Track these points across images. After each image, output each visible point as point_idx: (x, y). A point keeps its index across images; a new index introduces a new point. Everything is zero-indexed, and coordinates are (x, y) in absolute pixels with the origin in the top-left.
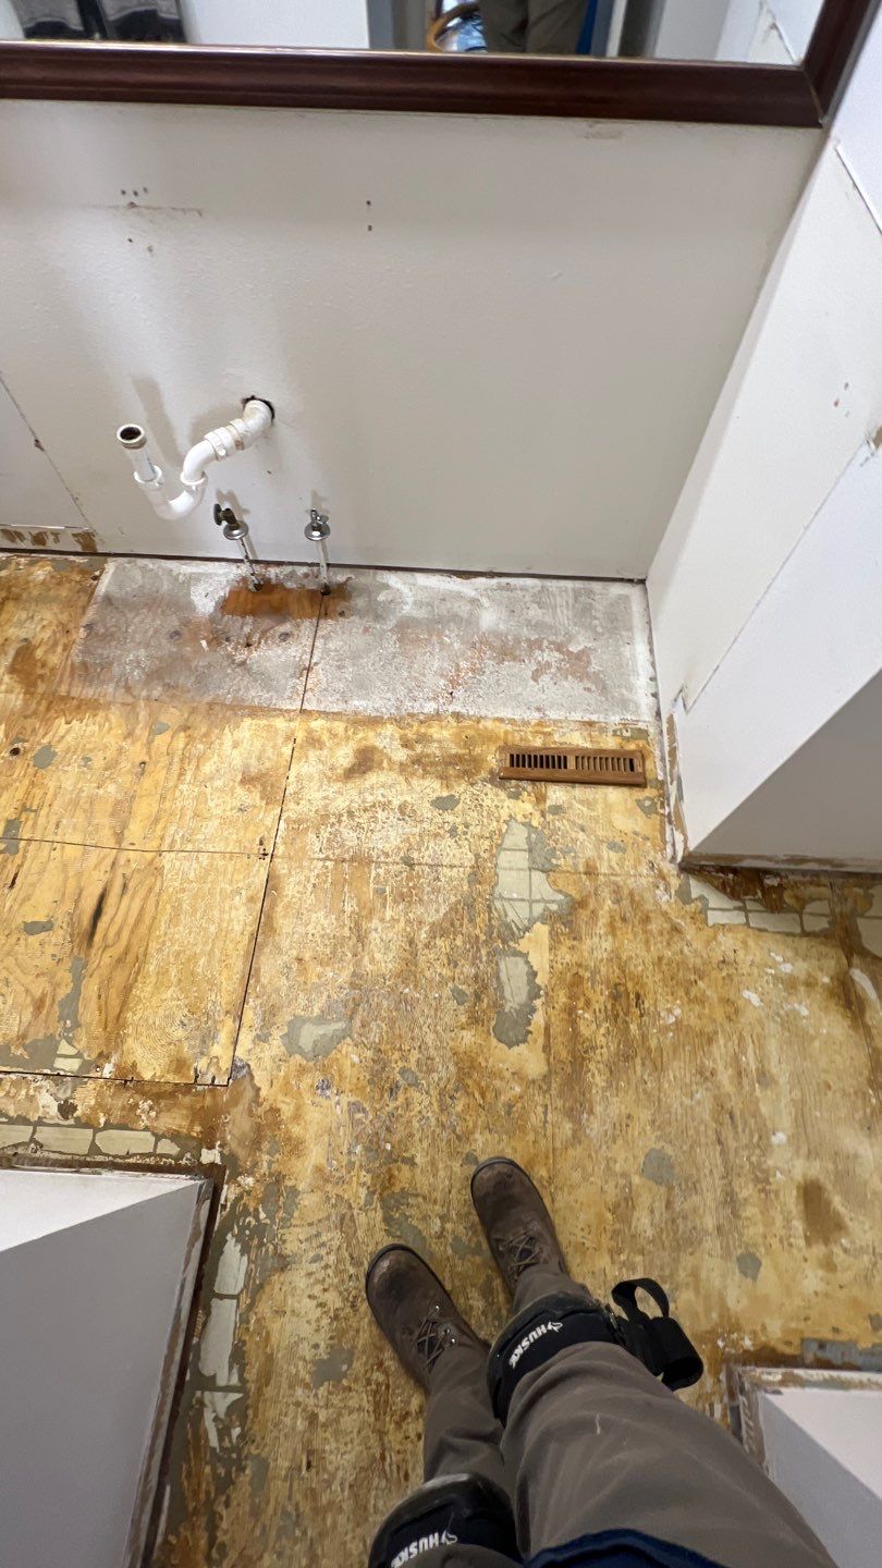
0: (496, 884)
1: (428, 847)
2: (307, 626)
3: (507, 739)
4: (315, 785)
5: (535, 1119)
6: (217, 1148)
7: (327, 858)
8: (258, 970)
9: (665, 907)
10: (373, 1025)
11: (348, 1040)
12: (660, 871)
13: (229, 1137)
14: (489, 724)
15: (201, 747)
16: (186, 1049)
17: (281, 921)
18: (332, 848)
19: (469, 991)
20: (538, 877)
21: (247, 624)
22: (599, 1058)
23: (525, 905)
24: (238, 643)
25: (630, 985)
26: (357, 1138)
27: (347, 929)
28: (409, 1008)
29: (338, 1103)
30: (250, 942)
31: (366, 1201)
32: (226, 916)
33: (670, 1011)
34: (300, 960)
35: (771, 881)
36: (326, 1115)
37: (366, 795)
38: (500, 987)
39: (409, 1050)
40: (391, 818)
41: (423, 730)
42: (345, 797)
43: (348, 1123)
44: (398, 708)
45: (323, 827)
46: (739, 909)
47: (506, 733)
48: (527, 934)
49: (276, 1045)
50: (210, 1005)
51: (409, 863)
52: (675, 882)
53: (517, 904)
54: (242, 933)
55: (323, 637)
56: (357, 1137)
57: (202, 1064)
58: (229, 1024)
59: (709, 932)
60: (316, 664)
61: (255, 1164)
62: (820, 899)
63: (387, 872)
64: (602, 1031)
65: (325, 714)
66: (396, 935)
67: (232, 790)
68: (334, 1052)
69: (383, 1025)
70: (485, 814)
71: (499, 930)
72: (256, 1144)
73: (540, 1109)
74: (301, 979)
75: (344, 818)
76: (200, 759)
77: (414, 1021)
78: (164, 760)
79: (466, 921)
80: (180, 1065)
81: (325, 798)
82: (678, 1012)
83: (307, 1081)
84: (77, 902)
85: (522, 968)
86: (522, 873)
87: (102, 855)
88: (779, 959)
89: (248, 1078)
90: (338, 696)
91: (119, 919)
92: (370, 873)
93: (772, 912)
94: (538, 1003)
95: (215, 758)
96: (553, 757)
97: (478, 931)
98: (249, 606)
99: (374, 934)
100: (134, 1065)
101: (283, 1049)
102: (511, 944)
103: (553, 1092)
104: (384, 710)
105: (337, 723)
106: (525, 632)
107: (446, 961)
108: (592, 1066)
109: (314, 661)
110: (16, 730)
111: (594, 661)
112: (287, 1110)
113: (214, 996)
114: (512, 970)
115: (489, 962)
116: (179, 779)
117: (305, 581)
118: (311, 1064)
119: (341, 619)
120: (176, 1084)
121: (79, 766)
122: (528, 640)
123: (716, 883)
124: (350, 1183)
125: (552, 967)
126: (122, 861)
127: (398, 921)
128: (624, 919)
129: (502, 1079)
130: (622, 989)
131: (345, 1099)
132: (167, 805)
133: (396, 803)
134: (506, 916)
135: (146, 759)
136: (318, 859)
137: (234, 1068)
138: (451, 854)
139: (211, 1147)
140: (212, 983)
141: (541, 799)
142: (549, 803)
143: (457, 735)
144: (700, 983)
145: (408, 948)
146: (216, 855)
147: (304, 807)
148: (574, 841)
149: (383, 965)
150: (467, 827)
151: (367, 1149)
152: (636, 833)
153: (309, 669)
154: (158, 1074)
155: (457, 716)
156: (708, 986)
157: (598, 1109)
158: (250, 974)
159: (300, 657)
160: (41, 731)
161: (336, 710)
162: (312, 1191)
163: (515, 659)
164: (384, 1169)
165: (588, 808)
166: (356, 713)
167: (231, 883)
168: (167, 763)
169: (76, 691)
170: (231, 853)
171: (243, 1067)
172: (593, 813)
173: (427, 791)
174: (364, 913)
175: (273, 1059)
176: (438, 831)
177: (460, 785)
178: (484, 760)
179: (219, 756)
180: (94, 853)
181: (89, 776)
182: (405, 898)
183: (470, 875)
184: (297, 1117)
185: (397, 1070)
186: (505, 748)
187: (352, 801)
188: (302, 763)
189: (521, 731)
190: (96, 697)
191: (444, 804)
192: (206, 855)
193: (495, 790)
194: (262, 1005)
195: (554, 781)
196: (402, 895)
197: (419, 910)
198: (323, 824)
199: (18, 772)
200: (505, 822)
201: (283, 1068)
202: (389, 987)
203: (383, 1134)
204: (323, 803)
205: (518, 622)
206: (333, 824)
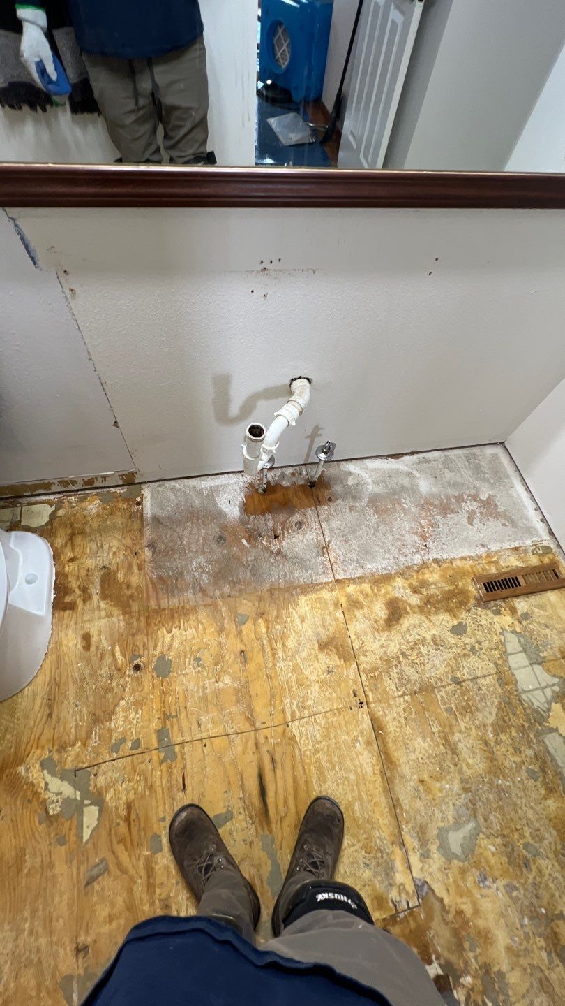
0: (516, 682)
1: (463, 667)
2: (310, 512)
3: (474, 572)
4: (369, 638)
6: (435, 961)
7: (404, 695)
8: (398, 800)
10: (492, 817)
11: (481, 835)
13: (439, 949)
14: (458, 563)
15: (278, 627)
16: (378, 886)
17: (396, 754)
18: (403, 685)
19: (536, 768)
20: (537, 668)
21: (269, 520)
23: (540, 692)
24: (269, 537)
26: (521, 912)
27: (441, 747)
28: (507, 795)
29: (497, 889)
30: (382, 778)
31: (549, 960)
32: (357, 763)
34: (422, 782)
36: (494, 903)
37: (407, 636)
38: (553, 760)
39: (522, 829)
40: (431, 650)
41: (421, 577)
42: (394, 643)
43: (511, 903)
44: (398, 565)
45: (391, 670)
47: (471, 567)
48: (550, 713)
49: (437, 859)
50: (378, 841)
51: (459, 682)
53: (535, 693)
54: (374, 774)
55: (325, 520)
57: (394, 894)
58: (398, 853)
60: (330, 542)
61: (466, 963)
63: (447, 693)
65: (352, 580)
66: (474, 742)
67: (316, 657)
68: (476, 848)
69: (498, 815)
70: (486, 631)
71: (534, 717)
72: (460, 947)
74: (430, 797)
75: (401, 659)
76: (283, 637)
77: (515, 804)
78: (257, 645)
79: (511, 716)
80: (379, 901)
81: (382, 646)
83: (470, 880)
85: (560, 740)
86: (527, 668)
87: (244, 740)
89: (430, 893)
90: (355, 564)
91: (280, 790)
92: (437, 697)
95: (293, 634)
96: (509, 579)
97: (521, 721)
98: (264, 506)
99: (460, 744)
101: (443, 859)
102: (544, 723)
104: (390, 568)
105: (363, 585)
106: (450, 491)
107: (513, 750)
109: (327, 540)
110: (130, 648)
111: (498, 504)
112: (467, 909)
113: (377, 833)
114: (553, 743)
115: (538, 742)
116: (274, 659)
117: (294, 479)
118: (466, 864)
119: (330, 503)
120: (384, 919)
121: (194, 668)
122: (454, 496)
124: (533, 952)
126: (262, 740)
127: (470, 729)
131: (501, 883)
132: (275, 681)
133: (429, 638)
134: (533, 704)
135: (243, 648)
137: (418, 887)
138: (480, 667)
139: (430, 963)
140: (371, 822)
141: (513, 611)
142: (520, 613)
143: (443, 576)
145: (485, 748)
146: (328, 714)
147: (371, 658)
148: (546, 636)
149: (477, 766)
150: (480, 644)
151: (531, 918)
153: (327, 547)
155: (436, 561)
158: (395, 805)
159: (317, 539)
160: (151, 645)
161: (358, 575)
162: (513, 969)
163: (452, 511)
164: (549, 930)
165: (543, 611)
166: (373, 575)
167: (348, 734)
168: (260, 647)
169: (164, 604)
170: (337, 709)
171: (423, 885)
172: (547, 613)
173: (444, 623)
174: (447, 730)
175: (440, 869)
176: (464, 652)
177: (461, 614)
178: (468, 591)
179: (294, 631)
180: (238, 740)
181: (206, 674)
182: (467, 710)
183: (498, 680)
184: (476, 912)
185: (521, 846)
186: (477, 579)
187: (400, 644)
188: (354, 623)
189: (479, 563)
190: (182, 604)
191: (459, 630)
192: (321, 716)
193: (484, 611)
194: (412, 827)
195: (517, 596)
196: (464, 708)
197: (479, 716)
198: (390, 668)
199: (147, 686)
200: (500, 633)
201: (449, 875)
202: (488, 783)
203: (535, 902)
204: (382, 650)
205: (442, 484)
206: (396, 666)
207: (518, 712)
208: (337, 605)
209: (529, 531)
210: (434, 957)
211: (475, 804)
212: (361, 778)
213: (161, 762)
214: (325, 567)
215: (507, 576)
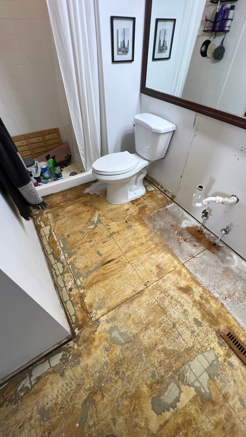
0: (192, 361)
1: (182, 328)
2: (202, 247)
4: (170, 282)
7: (157, 301)
8: (121, 307)
10: (129, 351)
11: (121, 347)
13: (83, 332)
14: (230, 317)
15: (156, 251)
16: (95, 305)
17: (135, 303)
18: (160, 300)
19: (157, 377)
20: (206, 375)
21: (189, 236)
23: (195, 378)
24: (183, 238)
27: (145, 322)
28: (140, 359)
29: (105, 357)
30: (126, 299)
31: (87, 389)
32: (127, 288)
34: (130, 315)
36: (100, 356)
37: (180, 298)
38: (166, 389)
39: (130, 370)
40: (180, 310)
41: (209, 298)
42: (174, 292)
43: (102, 365)
48: (187, 386)
49: (107, 327)
50: (107, 302)
51: (174, 326)
54: (126, 296)
55: (204, 253)
56: (100, 371)
57: (94, 311)
58: (106, 310)
60: (196, 258)
61: (80, 345)
63: (167, 321)
65: (188, 270)
66: (154, 338)
67: (153, 265)
68: (116, 345)
69: (131, 355)
70: (206, 338)
71: (180, 373)
72: (85, 341)
75: (169, 297)
76: (153, 253)
77: (138, 364)
78: (147, 247)
80: (91, 306)
81: (170, 288)
83: (105, 343)
85: (177, 394)
86: (202, 368)
89: (97, 326)
90: (195, 269)
91: (111, 267)
92: (163, 316)
94: (172, 410)
95: (156, 256)
99: (150, 331)
100: (86, 296)
101: (108, 330)
102: (180, 382)
104: (203, 283)
105: (189, 275)
107: (159, 361)
109: (196, 256)
110: (130, 218)
112: (96, 343)
113: (109, 301)
114: (173, 389)
115: (169, 378)
116: (146, 253)
117: (211, 238)
118: (109, 341)
119: (212, 253)
120: (87, 309)
121: (133, 234)
126: (122, 257)
127: (158, 335)
129: (142, 414)
131: (107, 359)
132: (139, 255)
133: (185, 308)
136: (155, 299)
137: (97, 320)
138: (187, 337)
139: (79, 330)
142: (230, 360)
145: (154, 345)
146: (137, 275)
147: (163, 284)
148: (229, 381)
149: (145, 341)
151: (99, 377)
154: (87, 303)
155: (222, 305)
158: (119, 306)
159: (194, 253)
160: (133, 222)
161: (191, 272)
162: (82, 368)
164: (97, 388)
166: (195, 277)
167: (134, 283)
170: (140, 277)
171: (99, 322)
173: (196, 314)
174: (153, 323)
177: (206, 322)
178: (219, 324)
181: (132, 237)
183: (187, 348)
184: (96, 347)
185: (123, 370)
187: (175, 295)
188: (172, 275)
191: (197, 322)
194: (114, 314)
195: (238, 357)
196: (165, 331)
197: (165, 339)
198: (164, 293)
201: (104, 333)
202: (141, 347)
203: (105, 380)
204: (168, 288)
206: (165, 295)
208: (175, 267)
210: (80, 331)
211: (131, 342)
212: (123, 291)
214: (185, 258)
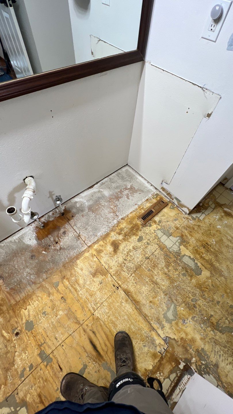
0: (166, 246)
1: (147, 252)
2: (67, 226)
3: (137, 216)
4: (110, 261)
5: (218, 283)
6: (181, 362)
7: (131, 274)
8: (145, 314)
9: (193, 223)
10: (178, 298)
11: (177, 307)
12: (186, 218)
13: (181, 356)
14: (130, 216)
15: (73, 278)
16: (152, 350)
17: (138, 298)
18: (130, 271)
19: (184, 272)
20: (171, 238)
21: (51, 237)
22: (214, 261)
23: (175, 245)
24: (54, 244)
25: (204, 243)
27: (152, 285)
28: (179, 287)
29: (190, 322)
30: (137, 310)
31: (214, 333)
32: (125, 311)
33: (213, 241)
34: (151, 302)
35: (201, 204)
36: (191, 327)
37: (124, 252)
38: (188, 265)
39: (188, 295)
40: (134, 252)
41: (119, 228)
42: (120, 258)
43: (196, 323)
44: (109, 228)
46: (202, 213)
47: (135, 214)
48: (181, 250)
49: (167, 325)
50: (145, 335)
51: (148, 258)
52: (190, 217)
53: (173, 246)
54: (133, 310)
55: (74, 225)
56: (199, 323)
57: (158, 349)
58: (153, 333)
59: (203, 222)
60: (80, 233)
61: (191, 354)
62: (209, 201)
63: (146, 264)
64: (209, 255)
65: (95, 243)
66: (162, 276)
67: (93, 281)
68: (178, 312)
69: (179, 296)
70: (149, 234)
71: (177, 255)
72: (187, 350)
73: (216, 280)
74: (156, 305)
75: (125, 262)
76: (77, 281)
77: (183, 289)
78: (67, 291)
79: (169, 259)
80: (154, 356)
81: (116, 262)
82: (214, 240)
83: (180, 324)
84: (86, 351)
85: (187, 258)
86: (168, 240)
87: (78, 332)
88: (215, 217)
89: (170, 339)
90: (93, 236)
91: (101, 342)
92: (143, 268)
93: (207, 210)
94: (196, 261)
95: (80, 278)
96: (149, 212)
97: (173, 259)
98: (46, 233)
99: (157, 280)
100: (146, 369)
101: (169, 324)
102: (181, 255)
103: (215, 275)
104: (107, 230)
105: (100, 242)
106: (116, 190)
107: (175, 271)
108: (214, 263)
109: (78, 233)
110: (10, 328)
111: (135, 187)
112: (183, 335)
113: (143, 331)
114: (186, 260)
115: (181, 262)
116: (77, 292)
117: (54, 216)
118: (177, 320)
119: (73, 218)
120: (159, 361)
121: (44, 317)
122: (119, 192)
123: (195, 212)
124: (208, 334)
125: (191, 252)
126: (86, 327)
127: (159, 272)
128: (191, 232)
129: (206, 282)
130: (203, 245)
131: (190, 319)
132: (81, 301)
133: (131, 248)
134: (174, 251)
135: (62, 296)
136: (130, 276)
137: (165, 341)
138: (153, 248)
139: (180, 364)
140: (139, 329)
141: (155, 222)
142: (157, 222)
143: (127, 223)
144: (211, 232)
145: (166, 276)
146: (107, 300)
147: (114, 268)
148: (169, 225)
149: (166, 284)
150: (149, 240)
151: (203, 324)
152: (176, 214)
153: (79, 236)
154: (153, 364)
155: (122, 219)
156: (212, 231)
157: (223, 270)
158: (145, 317)
159: (74, 235)
160: (19, 320)
161: (96, 240)
162: (205, 345)
163: (120, 198)
164: (210, 323)
165: (164, 216)
166: (102, 237)
167: (118, 302)
168: (69, 291)
169: (18, 298)
170: (110, 295)
171: (166, 338)
172: (166, 217)
173: (134, 240)
174: (151, 278)
175: (169, 329)
176: (145, 246)
177: (139, 233)
178: (137, 224)
179: (80, 276)
180: (76, 334)
181: (50, 316)
182: (155, 266)
183: (160, 249)
184: (187, 334)
185: (191, 301)
186: (139, 217)
187: (122, 257)
188: (102, 259)
189: (137, 212)
190: (27, 294)
191: (140, 239)
192: (105, 302)
193: (146, 228)
194: (154, 320)
195: (154, 216)
196: (154, 266)
197: (160, 266)
198: (122, 268)
199: (25, 338)
200: (154, 232)
201: (173, 328)
202: (172, 287)
203: (202, 317)
204: (117, 263)
205: (113, 189)
206: (124, 266)
207: (171, 256)
208: (93, 256)
209: (149, 191)
211: (171, 297)
212: (129, 316)
213: (46, 366)
214: (82, 244)
215: (148, 211)
